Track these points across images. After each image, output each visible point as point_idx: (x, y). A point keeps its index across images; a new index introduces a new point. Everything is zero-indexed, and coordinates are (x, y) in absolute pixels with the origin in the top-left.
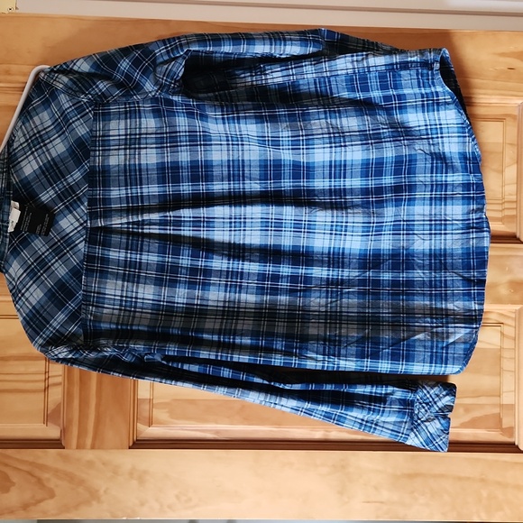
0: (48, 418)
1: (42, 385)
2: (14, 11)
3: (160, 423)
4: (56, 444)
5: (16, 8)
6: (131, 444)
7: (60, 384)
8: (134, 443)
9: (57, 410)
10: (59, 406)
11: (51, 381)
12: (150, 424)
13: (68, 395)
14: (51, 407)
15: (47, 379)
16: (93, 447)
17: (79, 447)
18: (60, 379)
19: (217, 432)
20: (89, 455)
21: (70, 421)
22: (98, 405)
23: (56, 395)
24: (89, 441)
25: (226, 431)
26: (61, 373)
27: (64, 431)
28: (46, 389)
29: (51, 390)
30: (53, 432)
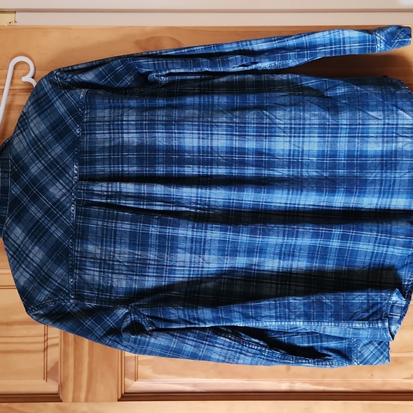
0: (48, 374)
1: (42, 346)
2: (13, 24)
3: (145, 378)
4: (54, 398)
5: (15, 22)
6: (120, 397)
7: (57, 345)
8: (122, 396)
9: (55, 368)
10: (57, 364)
11: (50, 342)
12: (136, 378)
13: (64, 355)
14: (50, 365)
15: (46, 341)
16: (87, 400)
17: (75, 400)
18: (57, 341)
19: (195, 385)
20: (83, 407)
21: (66, 378)
22: (90, 363)
23: (54, 354)
24: (83, 395)
25: (203, 384)
26: (58, 335)
27: (61, 386)
28: (46, 349)
29: (50, 350)
30: (52, 387)
